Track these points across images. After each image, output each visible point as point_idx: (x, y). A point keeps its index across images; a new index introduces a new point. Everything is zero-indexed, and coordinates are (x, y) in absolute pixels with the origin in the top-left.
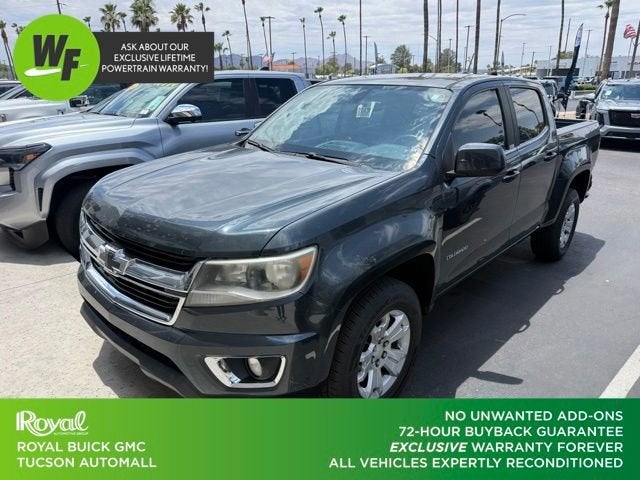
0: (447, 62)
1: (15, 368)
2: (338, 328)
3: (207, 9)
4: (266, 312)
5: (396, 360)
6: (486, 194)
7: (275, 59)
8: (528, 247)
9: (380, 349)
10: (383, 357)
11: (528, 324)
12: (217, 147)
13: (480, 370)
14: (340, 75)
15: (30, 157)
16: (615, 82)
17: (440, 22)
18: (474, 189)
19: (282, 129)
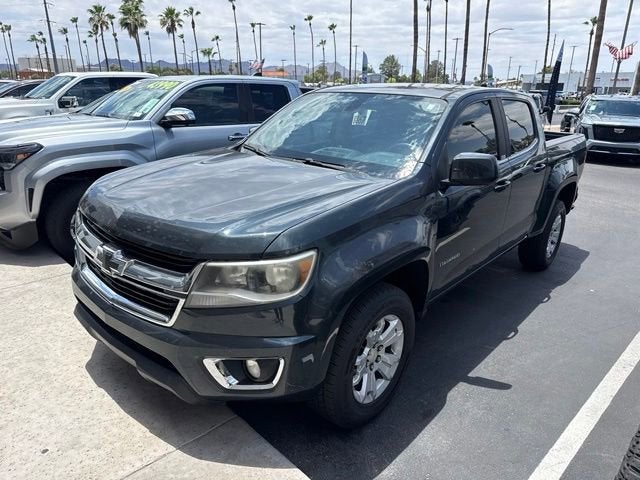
0: (435, 73)
1: (6, 369)
2: (337, 330)
3: (198, 13)
4: (263, 314)
5: (390, 364)
6: (475, 204)
7: (264, 66)
8: (516, 257)
9: (374, 353)
10: (377, 361)
11: (516, 332)
12: (213, 151)
13: (470, 375)
14: (329, 83)
15: (20, 157)
16: (598, 97)
17: (429, 34)
18: (464, 199)
19: (275, 136)
